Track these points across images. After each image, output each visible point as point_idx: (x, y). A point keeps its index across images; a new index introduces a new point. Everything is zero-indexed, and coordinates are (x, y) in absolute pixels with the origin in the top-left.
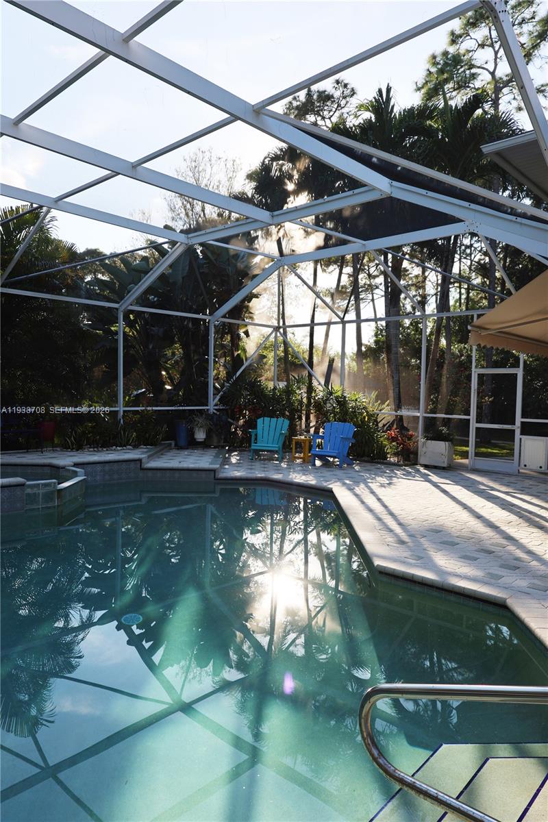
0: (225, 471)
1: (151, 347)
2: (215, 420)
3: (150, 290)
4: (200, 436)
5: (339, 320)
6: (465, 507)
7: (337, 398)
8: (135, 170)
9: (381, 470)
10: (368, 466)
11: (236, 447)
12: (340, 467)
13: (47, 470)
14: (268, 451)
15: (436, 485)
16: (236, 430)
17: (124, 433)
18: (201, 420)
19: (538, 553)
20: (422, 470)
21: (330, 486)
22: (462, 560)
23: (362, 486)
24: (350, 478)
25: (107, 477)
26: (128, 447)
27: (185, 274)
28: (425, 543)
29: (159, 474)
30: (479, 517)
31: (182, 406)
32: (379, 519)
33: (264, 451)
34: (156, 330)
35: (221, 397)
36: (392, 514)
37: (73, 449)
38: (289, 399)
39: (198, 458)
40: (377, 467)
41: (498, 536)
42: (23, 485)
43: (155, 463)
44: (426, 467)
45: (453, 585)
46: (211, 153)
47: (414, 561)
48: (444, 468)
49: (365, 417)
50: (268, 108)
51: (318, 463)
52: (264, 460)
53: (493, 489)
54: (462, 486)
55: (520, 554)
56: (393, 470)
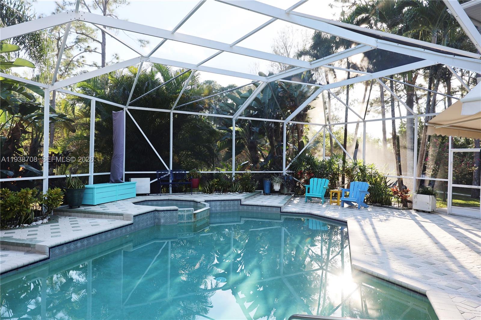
0: (288, 208)
1: (252, 138)
2: (285, 179)
3: (249, 107)
4: (277, 187)
5: (362, 120)
6: (431, 236)
7: (360, 166)
8: (232, 48)
9: (386, 212)
10: (378, 209)
11: (299, 195)
12: (359, 208)
13: (192, 203)
14: (317, 198)
15: (418, 223)
16: (299, 185)
17: (235, 185)
18: (277, 179)
19: (467, 267)
20: (413, 212)
21: (346, 219)
22: (409, 266)
23: (367, 220)
24: (360, 215)
25: (223, 208)
26: (236, 193)
27: (270, 98)
28: (390, 255)
29: (250, 208)
30: (437, 243)
31: (267, 171)
32: (368, 239)
33: (315, 198)
34: (256, 129)
35: (291, 166)
36: (377, 237)
37: (208, 193)
38: (330, 167)
39: (273, 200)
40: (383, 209)
41: (444, 255)
42: (177, 210)
43: (249, 202)
44: (417, 211)
45: (395, 279)
46: (292, 27)
47: (378, 265)
48: (429, 212)
49: (377, 179)
50: (293, 10)
51: (346, 205)
52: (314, 203)
53: (458, 227)
54: (436, 224)
55: (454, 267)
56: (393, 212)
